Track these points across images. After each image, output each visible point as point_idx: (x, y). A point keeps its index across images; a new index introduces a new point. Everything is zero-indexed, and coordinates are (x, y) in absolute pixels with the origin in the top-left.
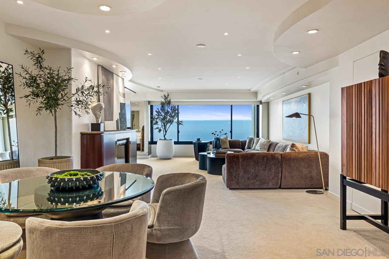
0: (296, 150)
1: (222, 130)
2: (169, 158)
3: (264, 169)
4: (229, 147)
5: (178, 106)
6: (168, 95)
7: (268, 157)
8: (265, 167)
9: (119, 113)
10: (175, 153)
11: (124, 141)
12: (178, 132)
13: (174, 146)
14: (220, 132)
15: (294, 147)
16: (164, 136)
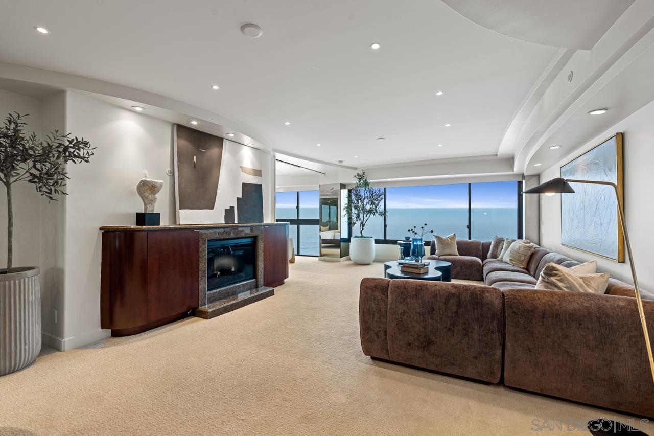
0: (560, 284)
1: (426, 225)
2: (367, 263)
3: (449, 330)
4: (457, 252)
5: (385, 189)
6: (364, 173)
7: (463, 297)
8: (453, 325)
9: (238, 199)
10: (376, 256)
11: (249, 241)
12: (385, 226)
13: (375, 247)
14: (422, 228)
15: (555, 275)
16: (361, 232)
